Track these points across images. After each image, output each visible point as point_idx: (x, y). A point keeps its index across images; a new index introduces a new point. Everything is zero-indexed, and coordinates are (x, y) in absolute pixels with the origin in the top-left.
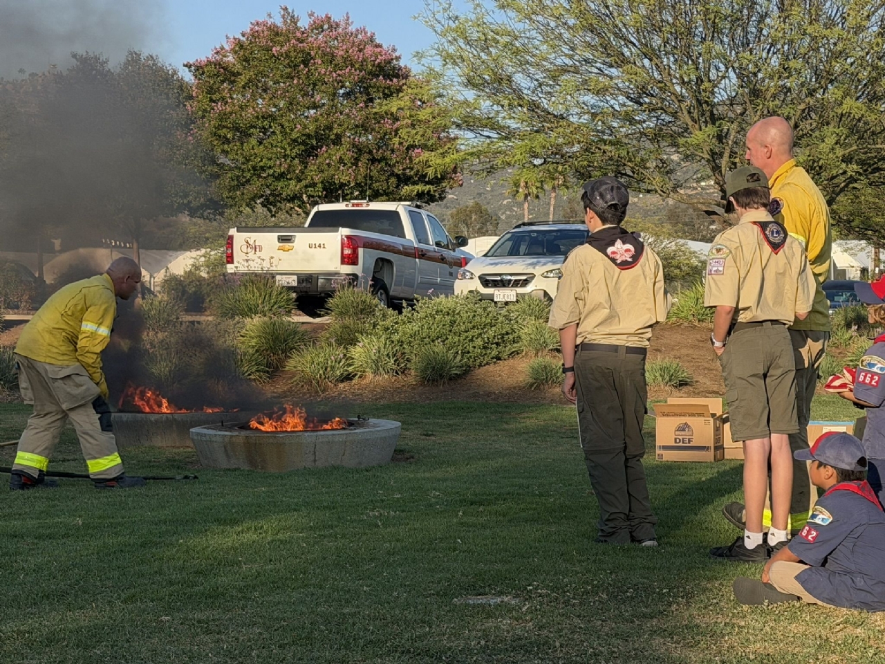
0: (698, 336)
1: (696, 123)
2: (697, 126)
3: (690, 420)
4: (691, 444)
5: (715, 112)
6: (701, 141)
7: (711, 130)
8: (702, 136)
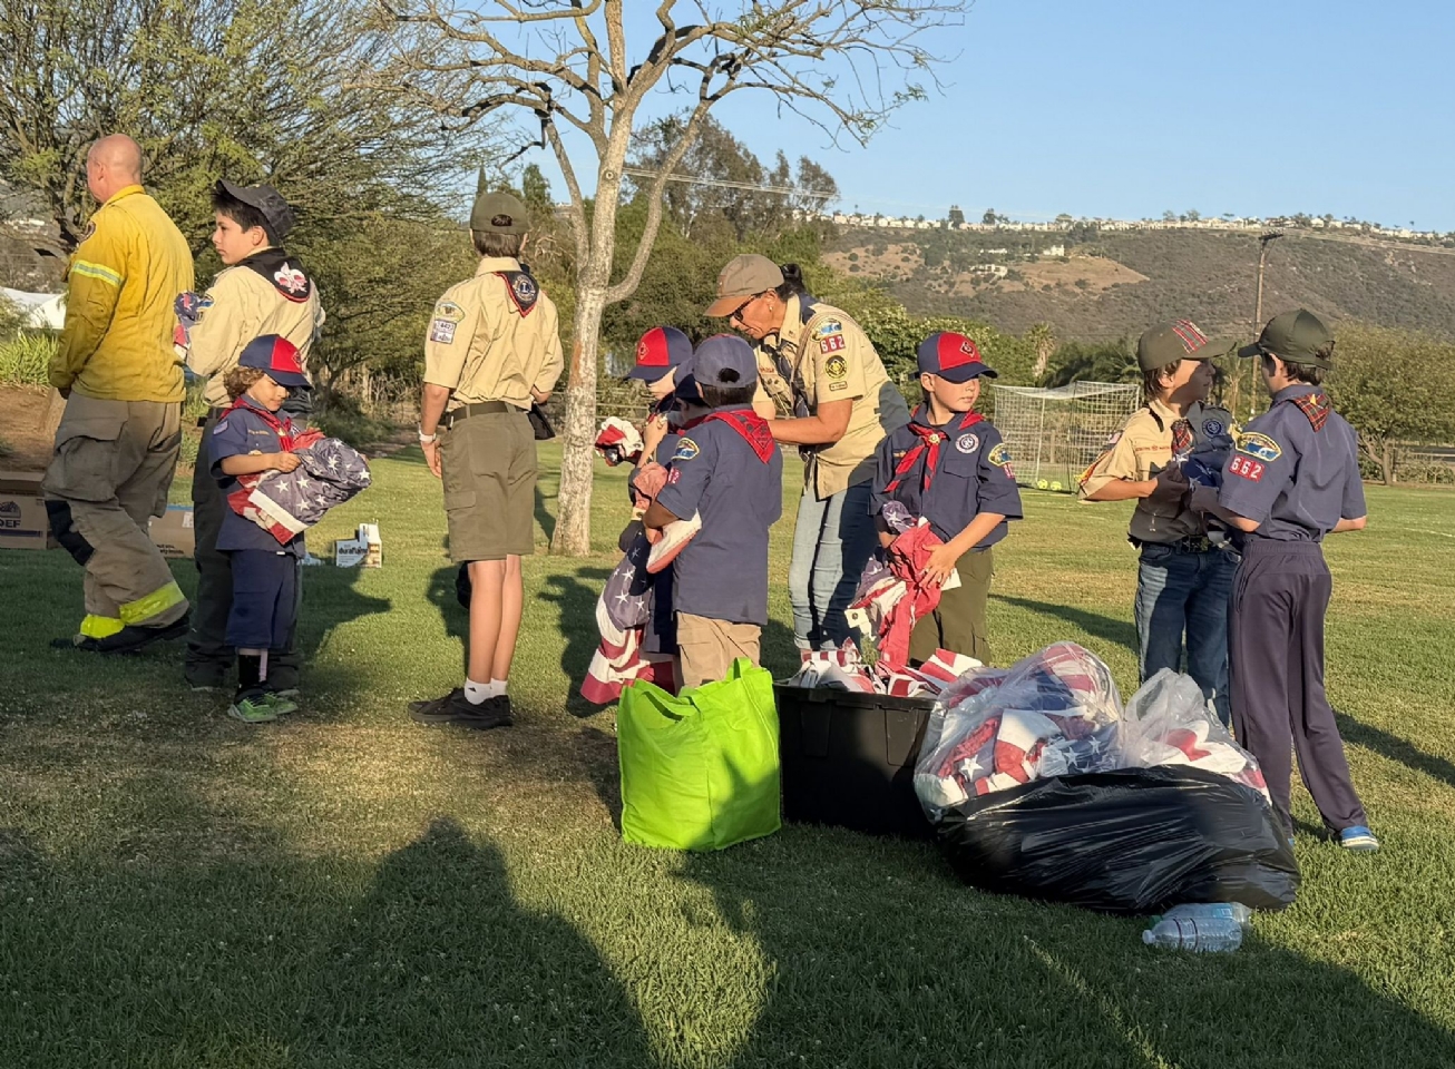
0: (21, 401)
1: (32, 143)
2: (34, 148)
3: (17, 499)
4: (18, 528)
5: (56, 136)
6: (39, 166)
7: (52, 154)
8: (40, 160)
